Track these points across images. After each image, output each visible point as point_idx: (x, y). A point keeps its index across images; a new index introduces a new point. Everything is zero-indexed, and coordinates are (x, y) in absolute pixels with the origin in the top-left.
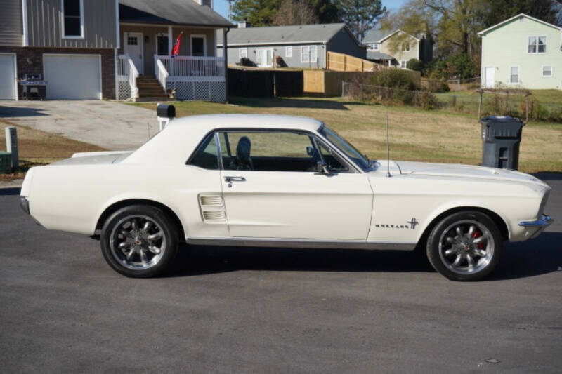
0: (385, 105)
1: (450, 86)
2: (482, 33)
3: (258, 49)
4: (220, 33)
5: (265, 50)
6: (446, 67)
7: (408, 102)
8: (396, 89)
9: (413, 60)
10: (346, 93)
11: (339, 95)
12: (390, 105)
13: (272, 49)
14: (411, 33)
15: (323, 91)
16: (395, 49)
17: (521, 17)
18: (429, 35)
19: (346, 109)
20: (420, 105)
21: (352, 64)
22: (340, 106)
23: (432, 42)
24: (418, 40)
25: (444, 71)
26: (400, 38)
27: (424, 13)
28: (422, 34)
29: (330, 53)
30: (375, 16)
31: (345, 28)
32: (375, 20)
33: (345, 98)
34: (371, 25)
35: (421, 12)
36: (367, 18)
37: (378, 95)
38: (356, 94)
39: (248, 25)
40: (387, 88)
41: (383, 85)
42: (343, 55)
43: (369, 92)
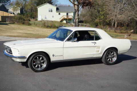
0: (18, 24)
1: (31, 20)
2: (38, 7)
6: (27, 15)
7: (23, 24)
8: (20, 20)
9: (19, 13)
10: (7, 21)
11: (6, 22)
12: (19, 24)
14: (18, 6)
15: (1, 20)
16: (14, 11)
17: (47, 4)
19: (8, 25)
20: (26, 24)
21: (5, 14)
22: (7, 24)
23: (23, 9)
24: (20, 8)
26: (16, 8)
27: (21, 2)
28: (21, 7)
31: (3, 5)
32: (7, 3)
33: (7, 23)
34: (6, 4)
35: (21, 1)
36: (5, 2)
37: (16, 22)
38: (10, 21)
40: (18, 20)
41: (17, 19)
42: (3, 12)
43: (13, 21)
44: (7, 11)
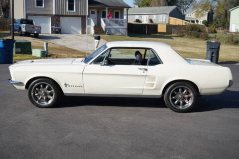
0: (188, 38)
1: (218, 31)
2: (231, 10)
3: (143, 16)
4: (125, 10)
5: (145, 16)
6: (217, 23)
7: (198, 37)
8: (193, 32)
9: (205, 21)
10: (174, 33)
11: (172, 34)
12: (190, 38)
13: (148, 16)
15: (165, 31)
18: (212, 10)
19: (173, 39)
20: (202, 38)
22: (171, 38)
23: (213, 13)
24: (207, 13)
25: (217, 25)
26: (200, 12)
27: (209, 2)
28: (209, 10)
29: (170, 17)
30: (190, 3)
31: (177, 8)
32: (191, 5)
34: (189, 6)
36: (188, 4)
38: (178, 33)
39: (139, 6)
40: (189, 31)
42: (175, 18)
43: (183, 33)
44: (182, 17)
